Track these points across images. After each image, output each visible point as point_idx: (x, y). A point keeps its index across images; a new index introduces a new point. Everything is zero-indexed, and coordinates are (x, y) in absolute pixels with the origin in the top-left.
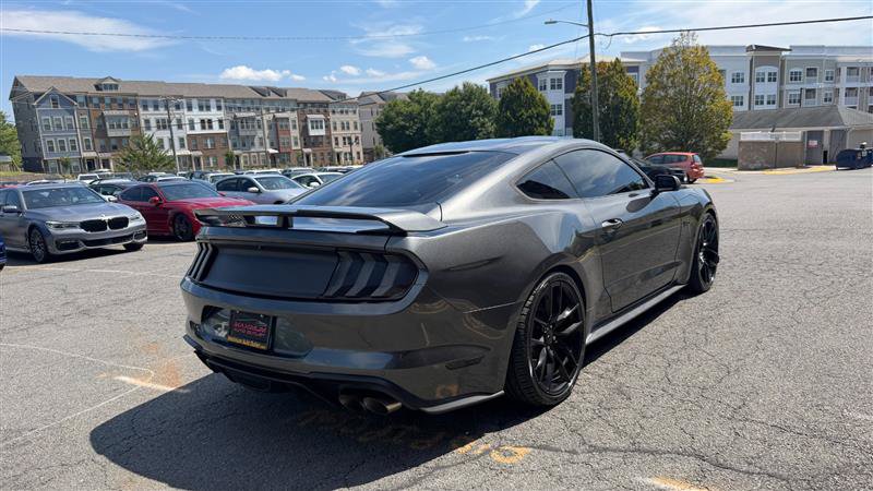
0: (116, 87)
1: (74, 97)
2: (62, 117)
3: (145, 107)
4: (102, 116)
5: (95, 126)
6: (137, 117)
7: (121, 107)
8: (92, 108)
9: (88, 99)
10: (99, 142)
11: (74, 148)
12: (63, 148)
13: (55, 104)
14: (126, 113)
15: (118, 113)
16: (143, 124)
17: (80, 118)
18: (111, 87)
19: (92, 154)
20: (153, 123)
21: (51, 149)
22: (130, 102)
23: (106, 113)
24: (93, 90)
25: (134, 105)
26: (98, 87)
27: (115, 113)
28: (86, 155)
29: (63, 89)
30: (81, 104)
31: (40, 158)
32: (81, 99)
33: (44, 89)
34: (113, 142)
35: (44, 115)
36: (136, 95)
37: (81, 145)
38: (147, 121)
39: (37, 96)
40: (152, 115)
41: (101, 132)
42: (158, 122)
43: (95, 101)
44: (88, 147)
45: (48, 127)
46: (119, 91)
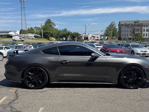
0: (138, 22)
1: (129, 25)
2: (126, 29)
3: (144, 27)
4: (134, 29)
5: (132, 31)
6: (142, 29)
7: (139, 27)
8: (133, 27)
9: (132, 25)
10: (133, 34)
11: (127, 35)
12: (125, 35)
13: (125, 27)
14: (140, 28)
15: (138, 28)
16: (143, 30)
17: (130, 29)
18: (137, 22)
19: (131, 37)
20: (145, 30)
21: (123, 36)
22: (141, 25)
23: (135, 28)
24: (133, 23)
25: (142, 26)
26: (135, 22)
27: (137, 28)
28: (129, 37)
29: (128, 23)
30: (131, 26)
31: (121, 37)
32: (130, 25)
33: (124, 23)
34: (136, 34)
35: (123, 29)
36: (142, 24)
37: (129, 35)
38: (144, 30)
39: (122, 25)
40: (145, 28)
41: (134, 32)
42: (147, 30)
43: (134, 25)
44: (130, 35)
45: (123, 31)
46: (139, 23)
